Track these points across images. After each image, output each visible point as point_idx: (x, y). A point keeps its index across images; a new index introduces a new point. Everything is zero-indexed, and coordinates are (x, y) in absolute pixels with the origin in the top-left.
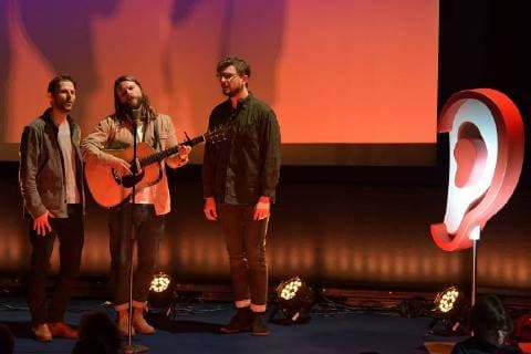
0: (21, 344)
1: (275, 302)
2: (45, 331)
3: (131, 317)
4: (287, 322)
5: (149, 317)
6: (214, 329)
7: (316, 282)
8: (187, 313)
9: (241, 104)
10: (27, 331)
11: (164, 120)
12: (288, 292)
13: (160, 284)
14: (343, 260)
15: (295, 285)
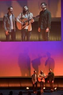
0: (32, 94)
1: (54, 90)
2: (35, 92)
3: (42, 91)
4: (55, 91)
5: (43, 91)
6: (49, 92)
7: (58, 88)
8: (46, 91)
9: (51, 73)
10: (33, 92)
11: (44, 74)
12: (55, 89)
13: (44, 88)
14: (60, 86)
15: (56, 88)
